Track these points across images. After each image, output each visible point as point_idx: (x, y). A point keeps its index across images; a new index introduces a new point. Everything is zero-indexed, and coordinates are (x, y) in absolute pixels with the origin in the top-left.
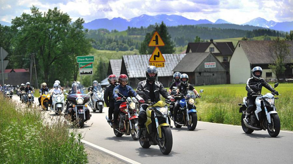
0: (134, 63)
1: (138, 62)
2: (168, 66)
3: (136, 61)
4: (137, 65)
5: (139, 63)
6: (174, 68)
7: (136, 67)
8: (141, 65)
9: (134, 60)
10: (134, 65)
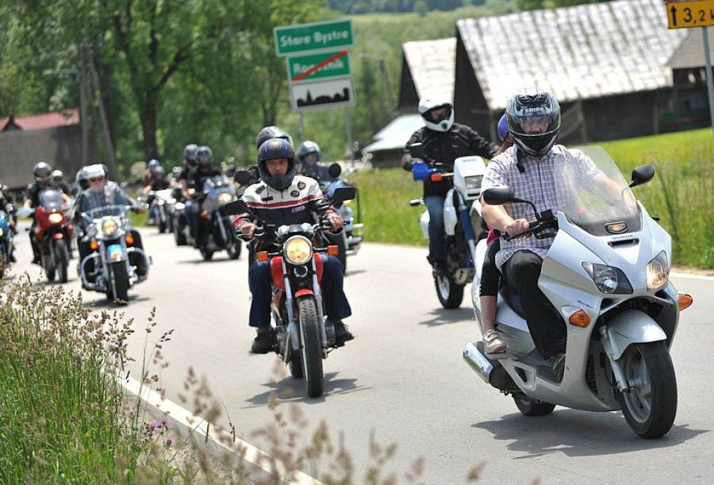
0: (503, 47)
1: (520, 41)
2: (648, 46)
3: (513, 39)
4: (519, 54)
5: (525, 45)
6: (670, 53)
7: (515, 60)
8: (536, 55)
9: (506, 36)
10: (507, 56)
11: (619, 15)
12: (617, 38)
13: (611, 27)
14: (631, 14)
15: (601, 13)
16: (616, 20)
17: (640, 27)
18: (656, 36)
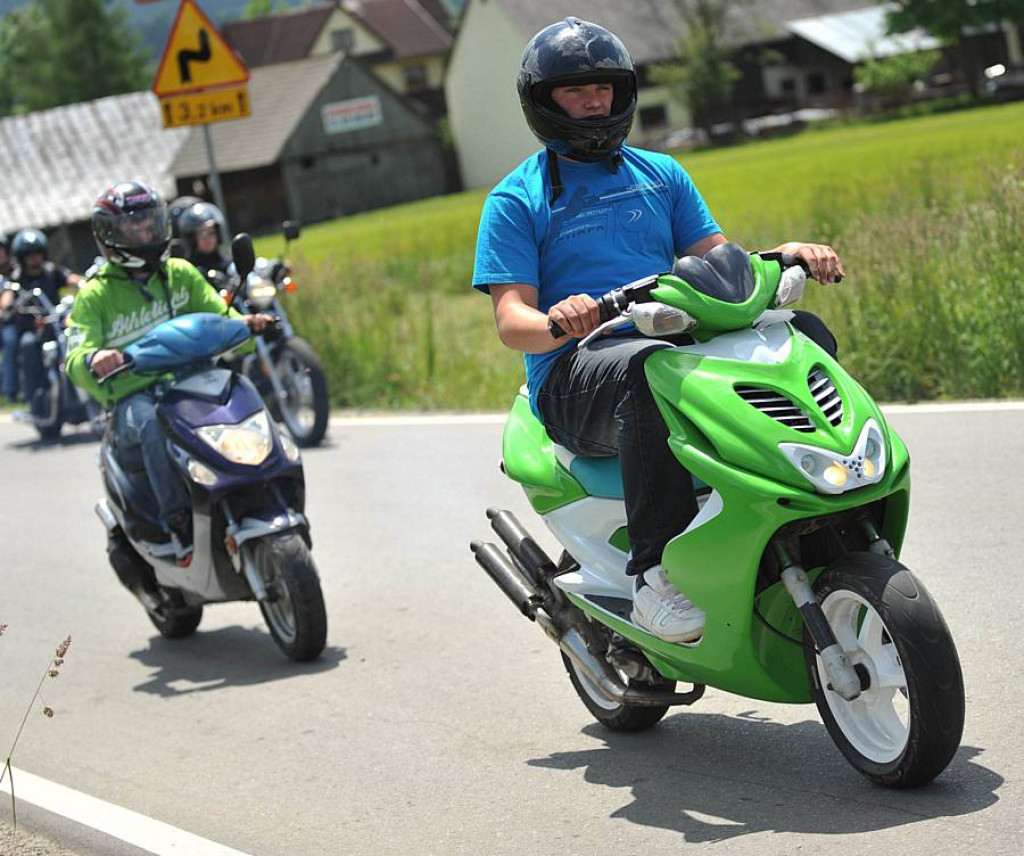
2: (143, 152)
8: (7, 172)
11: (105, 116)
12: (104, 144)
13: (96, 131)
14: (119, 116)
15: (82, 118)
16: (101, 124)
17: (131, 130)
18: (150, 137)
